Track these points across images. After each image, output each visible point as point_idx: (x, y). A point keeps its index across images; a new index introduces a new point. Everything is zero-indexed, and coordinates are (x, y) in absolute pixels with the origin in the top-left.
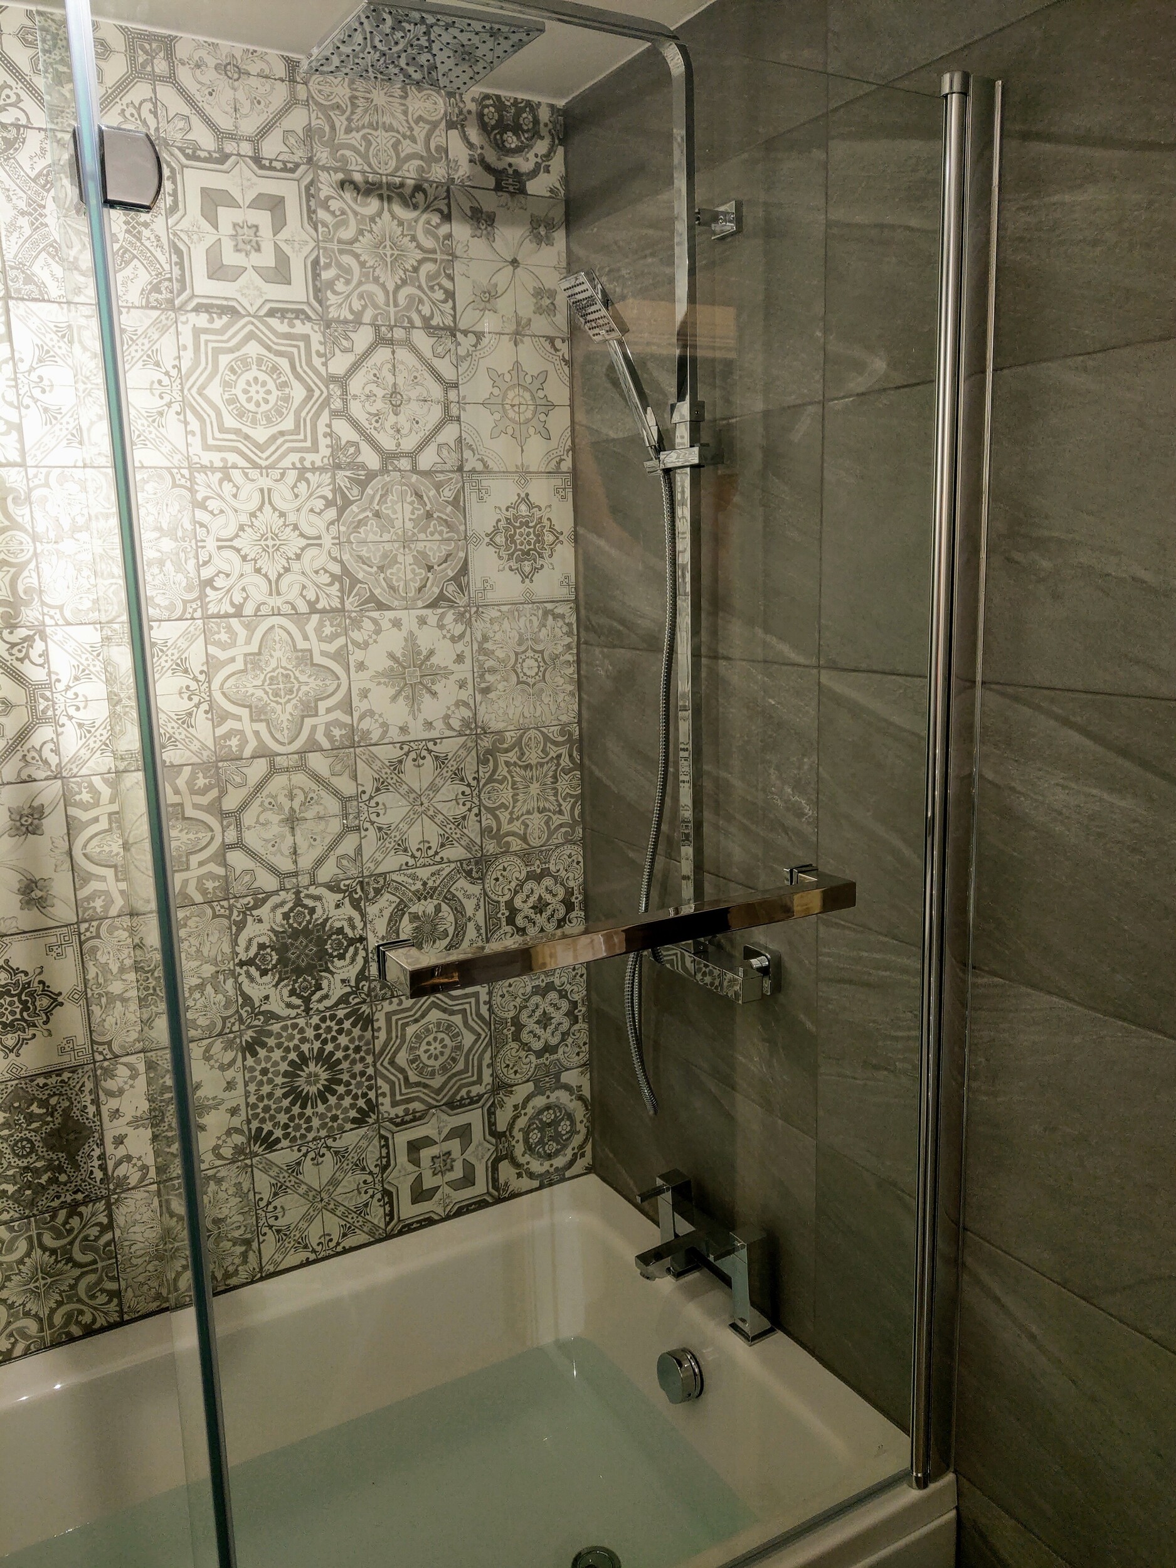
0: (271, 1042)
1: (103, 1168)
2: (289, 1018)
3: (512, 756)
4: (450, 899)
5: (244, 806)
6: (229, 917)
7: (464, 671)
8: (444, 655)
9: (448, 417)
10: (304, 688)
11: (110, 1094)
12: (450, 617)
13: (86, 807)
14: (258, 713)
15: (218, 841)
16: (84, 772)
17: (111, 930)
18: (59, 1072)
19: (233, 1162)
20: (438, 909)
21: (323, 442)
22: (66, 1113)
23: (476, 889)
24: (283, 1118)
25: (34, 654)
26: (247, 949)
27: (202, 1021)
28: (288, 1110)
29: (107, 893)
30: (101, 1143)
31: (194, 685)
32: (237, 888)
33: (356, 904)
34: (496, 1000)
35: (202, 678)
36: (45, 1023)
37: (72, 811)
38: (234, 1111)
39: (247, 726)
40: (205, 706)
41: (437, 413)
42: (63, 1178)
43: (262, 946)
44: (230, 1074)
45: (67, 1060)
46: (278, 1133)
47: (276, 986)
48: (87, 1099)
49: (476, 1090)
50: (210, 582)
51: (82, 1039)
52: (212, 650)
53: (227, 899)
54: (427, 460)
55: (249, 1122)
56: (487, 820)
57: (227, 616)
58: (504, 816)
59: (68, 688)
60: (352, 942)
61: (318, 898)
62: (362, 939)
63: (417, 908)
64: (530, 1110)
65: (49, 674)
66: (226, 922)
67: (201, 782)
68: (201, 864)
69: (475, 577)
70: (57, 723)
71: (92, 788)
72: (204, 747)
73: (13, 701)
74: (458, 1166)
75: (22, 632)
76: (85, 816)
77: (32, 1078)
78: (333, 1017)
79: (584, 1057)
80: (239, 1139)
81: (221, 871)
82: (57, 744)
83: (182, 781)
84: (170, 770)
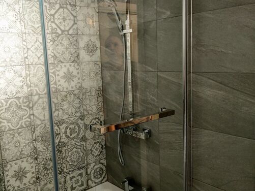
0: (40, 157)
1: (5, 188)
2: (44, 152)
3: (89, 94)
4: (77, 124)
5: (34, 106)
7: (79, 76)
8: (75, 73)
9: (75, 23)
11: (6, 171)
12: (76, 65)
14: (36, 86)
17: (6, 134)
19: (33, 184)
20: (75, 127)
21: (50, 28)
23: (82, 122)
24: (43, 174)
27: (26, 153)
28: (44, 172)
29: (5, 126)
30: (4, 182)
31: (23, 80)
34: (87, 146)
35: (25, 78)
38: (33, 173)
39: (34, 88)
40: (26, 84)
41: (72, 22)
43: (38, 136)
44: (32, 165)
46: (42, 177)
47: (41, 145)
49: (83, 165)
52: (27, 72)
53: (31, 126)
54: (71, 32)
55: (36, 175)
56: (85, 107)
57: (30, 65)
58: (88, 106)
62: (59, 134)
63: (71, 127)
64: (94, 169)
66: (31, 131)
67: (25, 101)
68: (25, 119)
69: (81, 56)
72: (26, 93)
74: (80, 182)
79: (105, 157)
80: (34, 179)
81: (29, 120)
83: (21, 101)
84: (18, 98)
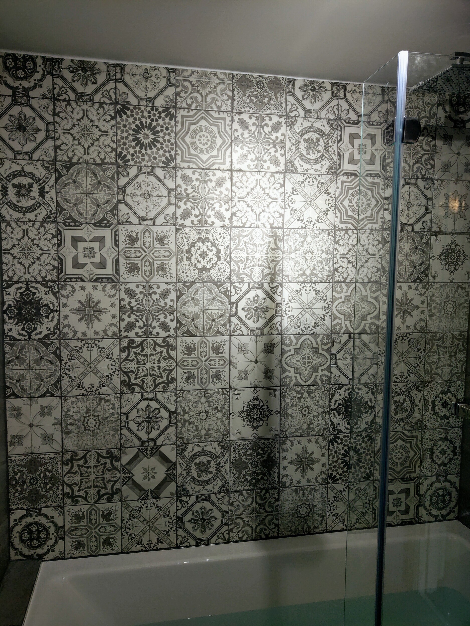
0: (339, 441)
1: (278, 477)
2: (346, 433)
3: (439, 343)
4: (410, 396)
5: (339, 351)
6: (329, 392)
7: (424, 307)
8: (416, 301)
9: (427, 211)
10: (363, 310)
11: (284, 450)
12: (420, 286)
13: (287, 346)
14: (347, 318)
15: (328, 364)
16: (288, 333)
17: (291, 390)
18: (269, 439)
19: (321, 484)
20: (405, 400)
21: (380, 220)
22: (270, 454)
23: (420, 394)
24: (340, 471)
25: (278, 292)
26: (334, 404)
27: (316, 429)
28: (342, 469)
29: (291, 377)
30: (279, 468)
31: (327, 306)
32: (333, 381)
33: (373, 393)
34: (424, 440)
35: (330, 303)
36: (267, 420)
37: (284, 347)
38: (323, 465)
39: (343, 322)
40: (330, 314)
41: (423, 210)
42: (265, 478)
43: (339, 404)
44: (324, 451)
45: (271, 435)
46: (338, 477)
47: (343, 420)
48: (276, 451)
49: (413, 475)
50: (336, 270)
51: (277, 429)
52: (334, 294)
53: (329, 385)
54: (418, 227)
55: (328, 470)
56: (427, 367)
57: (341, 282)
58: (434, 366)
59: (287, 304)
60: (371, 407)
61: (360, 389)
62: (374, 407)
63: (398, 398)
64: (433, 488)
65: (282, 299)
66: (328, 393)
67: (325, 341)
68: (322, 370)
69: (432, 271)
70: (282, 316)
71: (290, 339)
72: (328, 328)
73: (270, 307)
74: (403, 504)
75: (276, 284)
76: (287, 349)
77: (260, 440)
78: (361, 435)
79: (458, 470)
80: (324, 476)
81: (328, 374)
82: (281, 323)
83: (319, 340)
84: (316, 335)
